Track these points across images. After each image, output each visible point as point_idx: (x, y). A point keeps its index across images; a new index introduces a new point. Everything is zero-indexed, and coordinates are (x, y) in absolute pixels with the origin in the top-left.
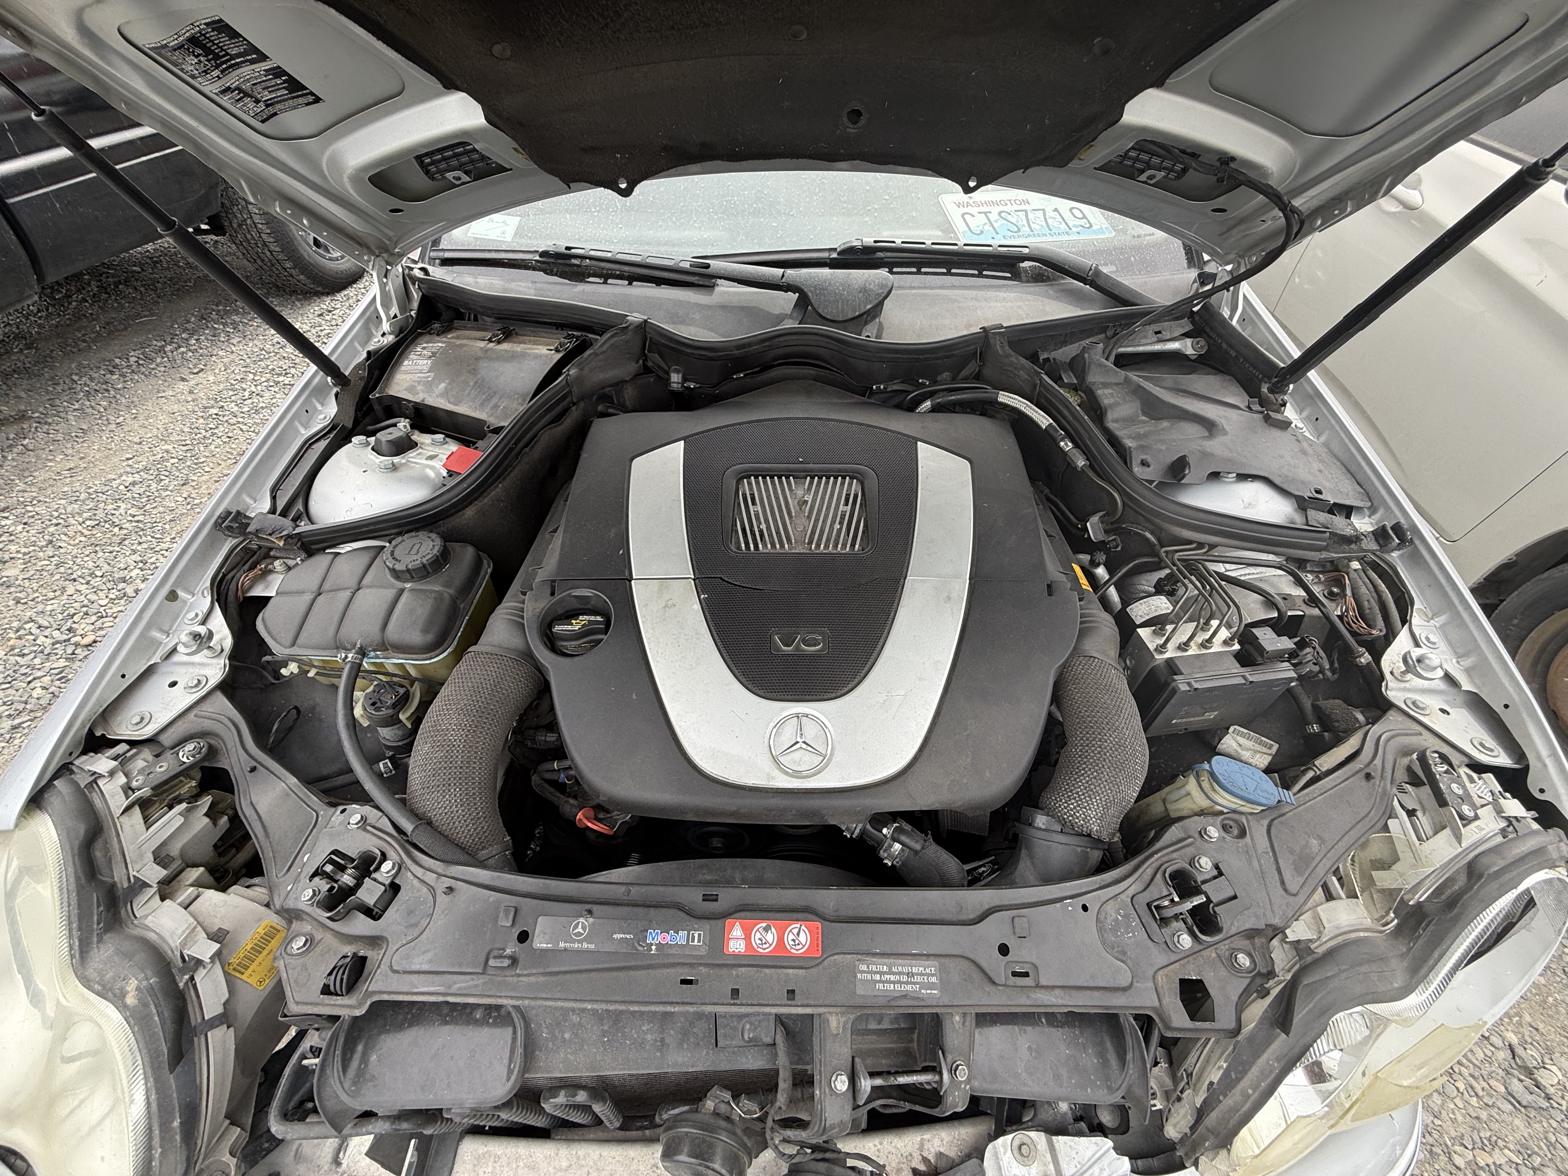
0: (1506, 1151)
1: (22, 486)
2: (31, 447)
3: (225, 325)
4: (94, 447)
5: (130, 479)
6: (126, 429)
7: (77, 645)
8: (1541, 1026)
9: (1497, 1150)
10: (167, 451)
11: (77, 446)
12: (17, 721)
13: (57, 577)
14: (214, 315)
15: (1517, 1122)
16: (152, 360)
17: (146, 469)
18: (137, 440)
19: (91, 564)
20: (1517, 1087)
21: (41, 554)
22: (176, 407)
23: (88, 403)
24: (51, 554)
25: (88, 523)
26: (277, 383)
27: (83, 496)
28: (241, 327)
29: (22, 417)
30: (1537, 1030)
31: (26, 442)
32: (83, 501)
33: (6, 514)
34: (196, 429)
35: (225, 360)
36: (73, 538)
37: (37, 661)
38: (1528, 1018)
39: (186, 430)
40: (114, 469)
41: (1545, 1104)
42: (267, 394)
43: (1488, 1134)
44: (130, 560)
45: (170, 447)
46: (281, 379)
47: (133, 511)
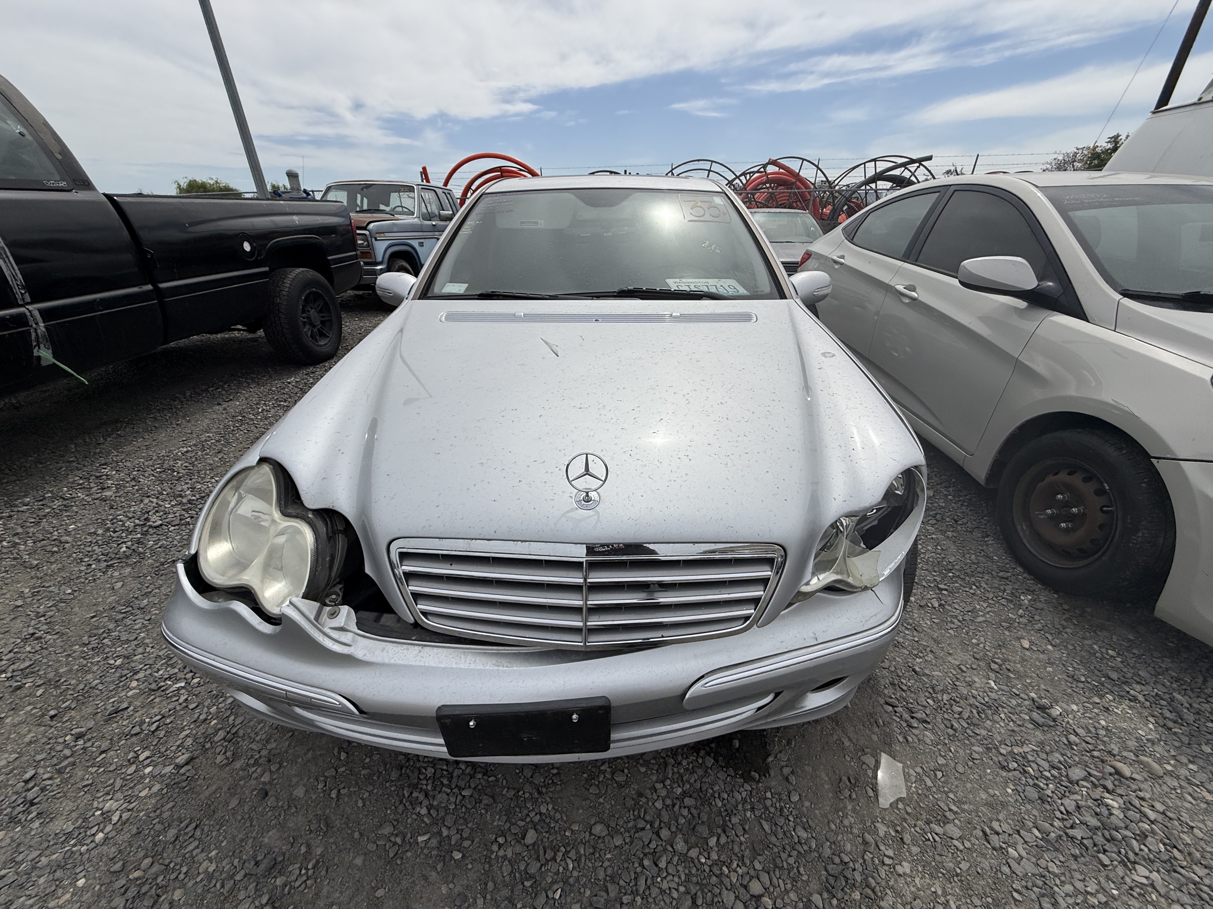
0: (1030, 746)
1: (116, 453)
2: (122, 435)
3: (246, 378)
4: (162, 436)
5: (185, 449)
6: (183, 426)
7: (150, 526)
8: (1051, 690)
9: (1025, 746)
10: (209, 437)
11: (151, 435)
12: (110, 563)
13: (138, 495)
14: (239, 374)
15: (1037, 733)
16: (199, 395)
17: (195, 445)
18: (189, 431)
19: (159, 489)
20: (1035, 715)
21: (128, 485)
22: (215, 416)
23: (159, 415)
24: (134, 484)
25: (158, 470)
26: (279, 405)
27: (154, 458)
28: (256, 380)
29: (117, 421)
30: (1048, 691)
31: (119, 432)
32: (155, 460)
33: (105, 467)
34: (226, 427)
35: (246, 395)
36: (148, 477)
37: (124, 535)
38: (1043, 687)
39: (221, 426)
40: (174, 445)
41: (1052, 724)
42: (272, 410)
43: (1020, 738)
44: (185, 487)
45: (211, 435)
46: (282, 403)
47: (187, 464)
